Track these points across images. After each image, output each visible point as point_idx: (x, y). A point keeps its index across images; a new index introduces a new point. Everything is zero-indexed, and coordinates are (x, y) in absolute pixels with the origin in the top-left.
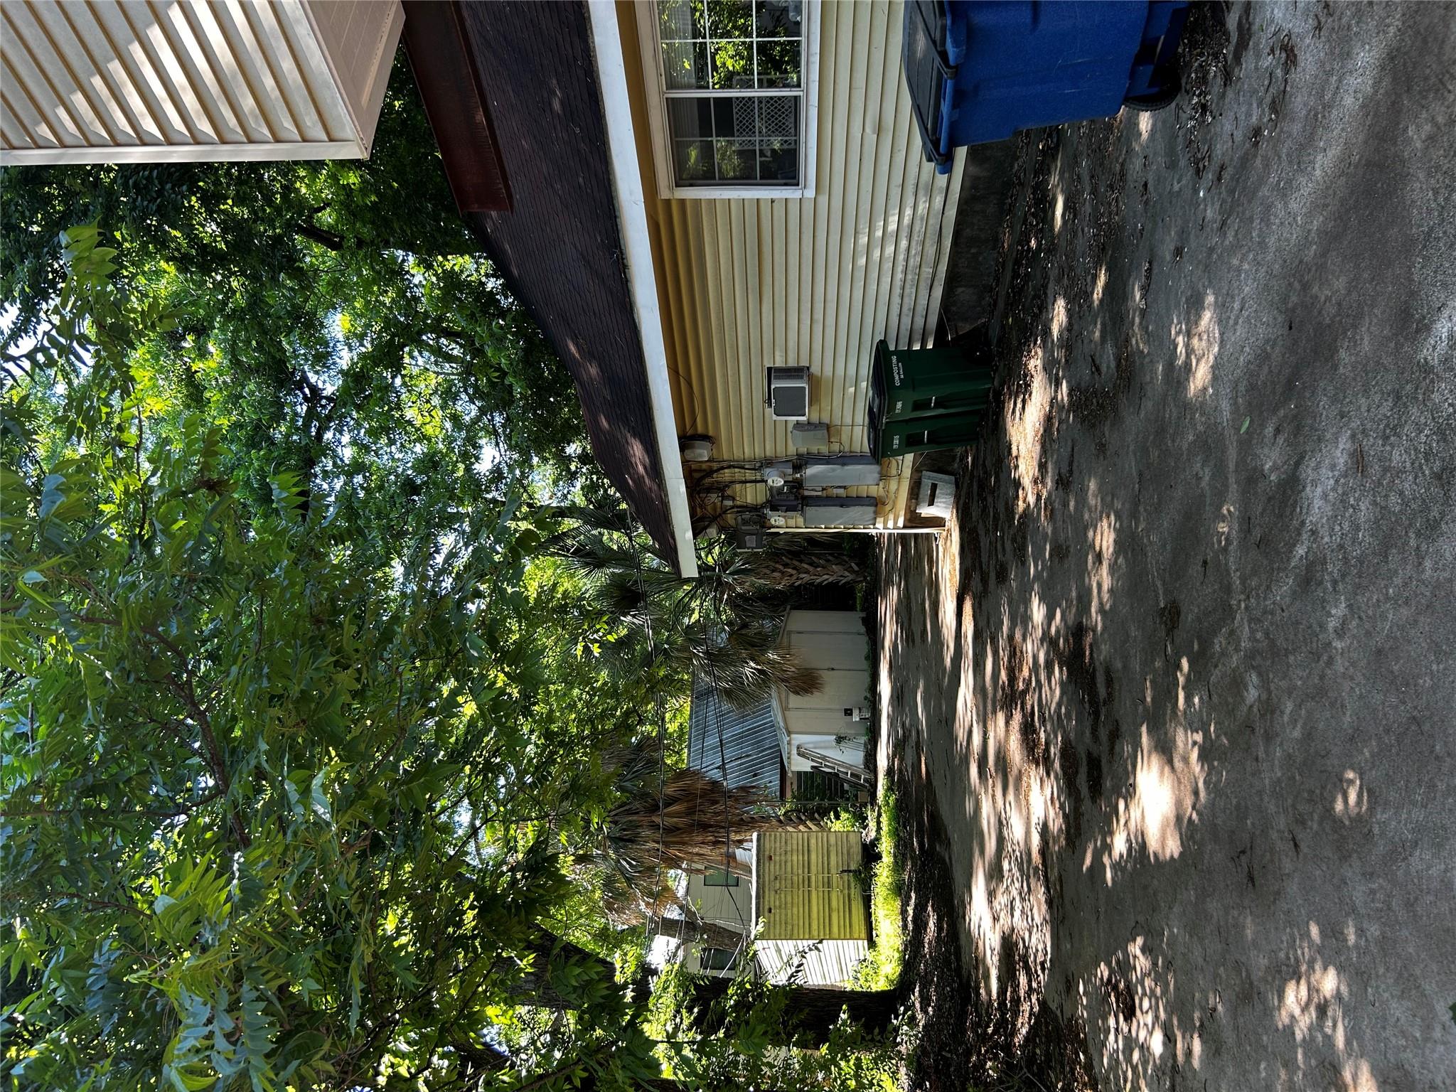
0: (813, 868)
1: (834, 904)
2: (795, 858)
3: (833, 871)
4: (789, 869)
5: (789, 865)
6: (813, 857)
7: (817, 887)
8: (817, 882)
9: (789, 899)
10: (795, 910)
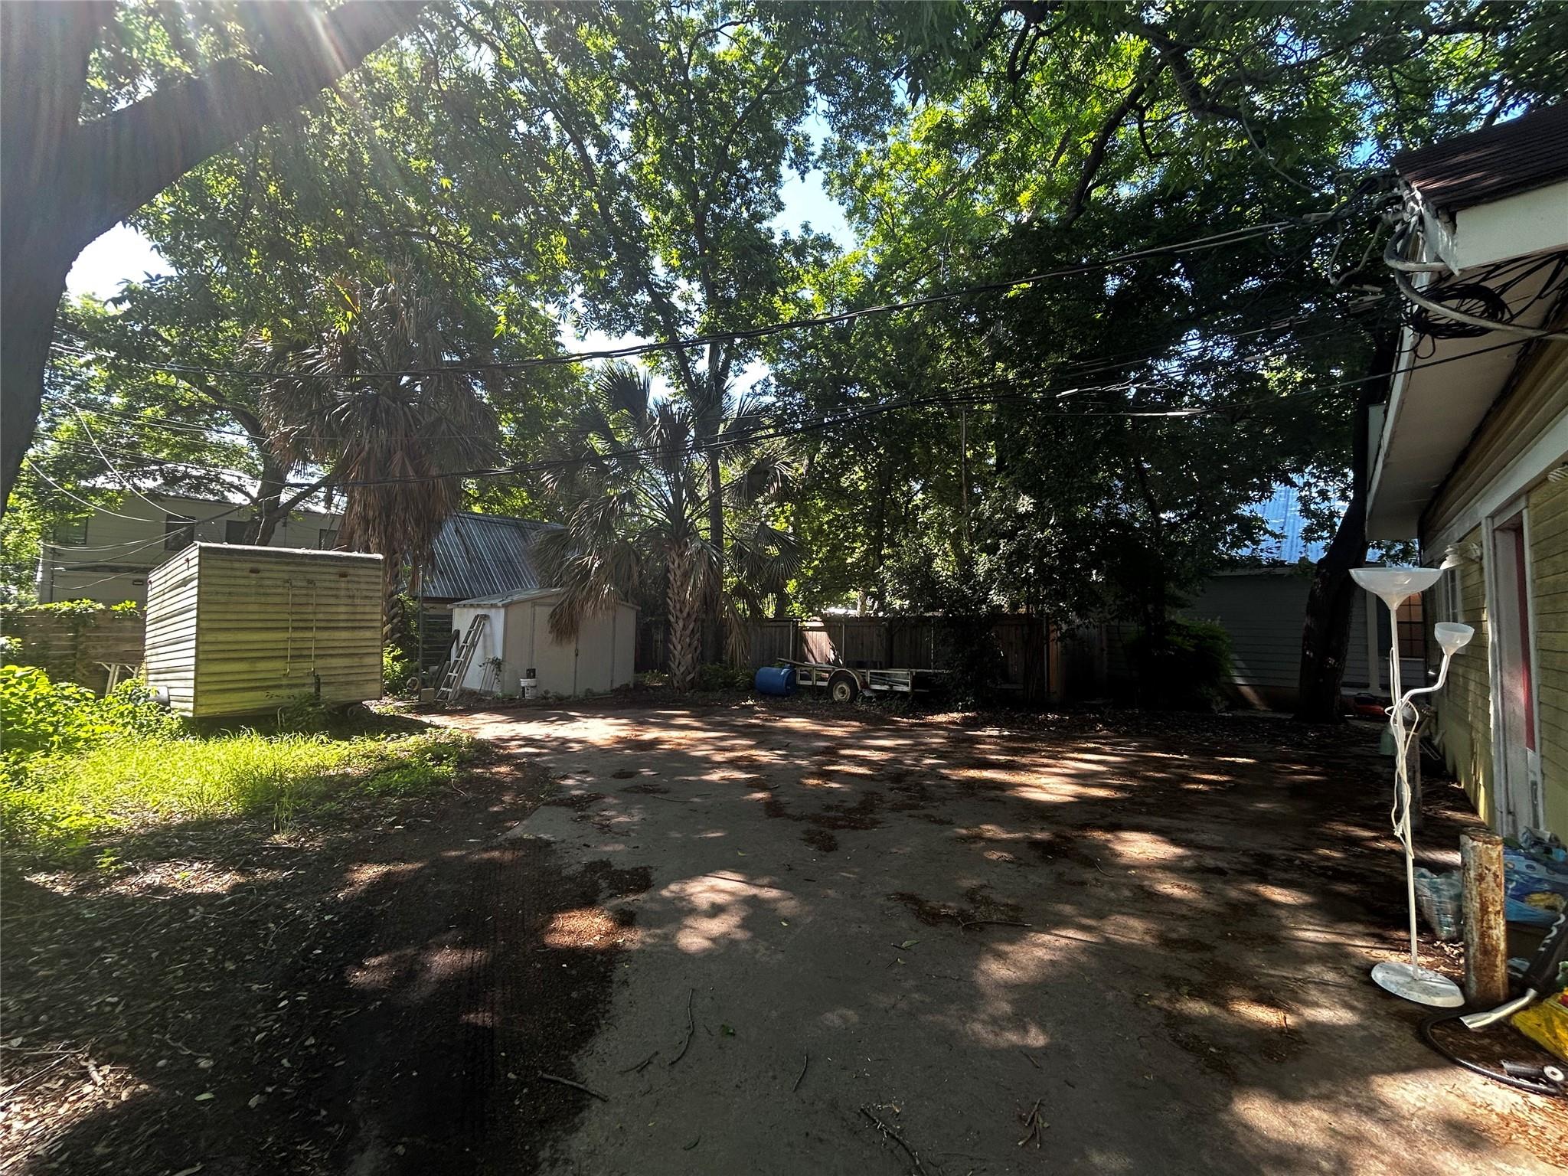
0: (325, 635)
1: (262, 665)
2: (342, 609)
3: (320, 663)
4: (324, 601)
5: (332, 601)
6: (344, 635)
7: (294, 640)
8: (303, 639)
9: (278, 600)
10: (255, 608)
